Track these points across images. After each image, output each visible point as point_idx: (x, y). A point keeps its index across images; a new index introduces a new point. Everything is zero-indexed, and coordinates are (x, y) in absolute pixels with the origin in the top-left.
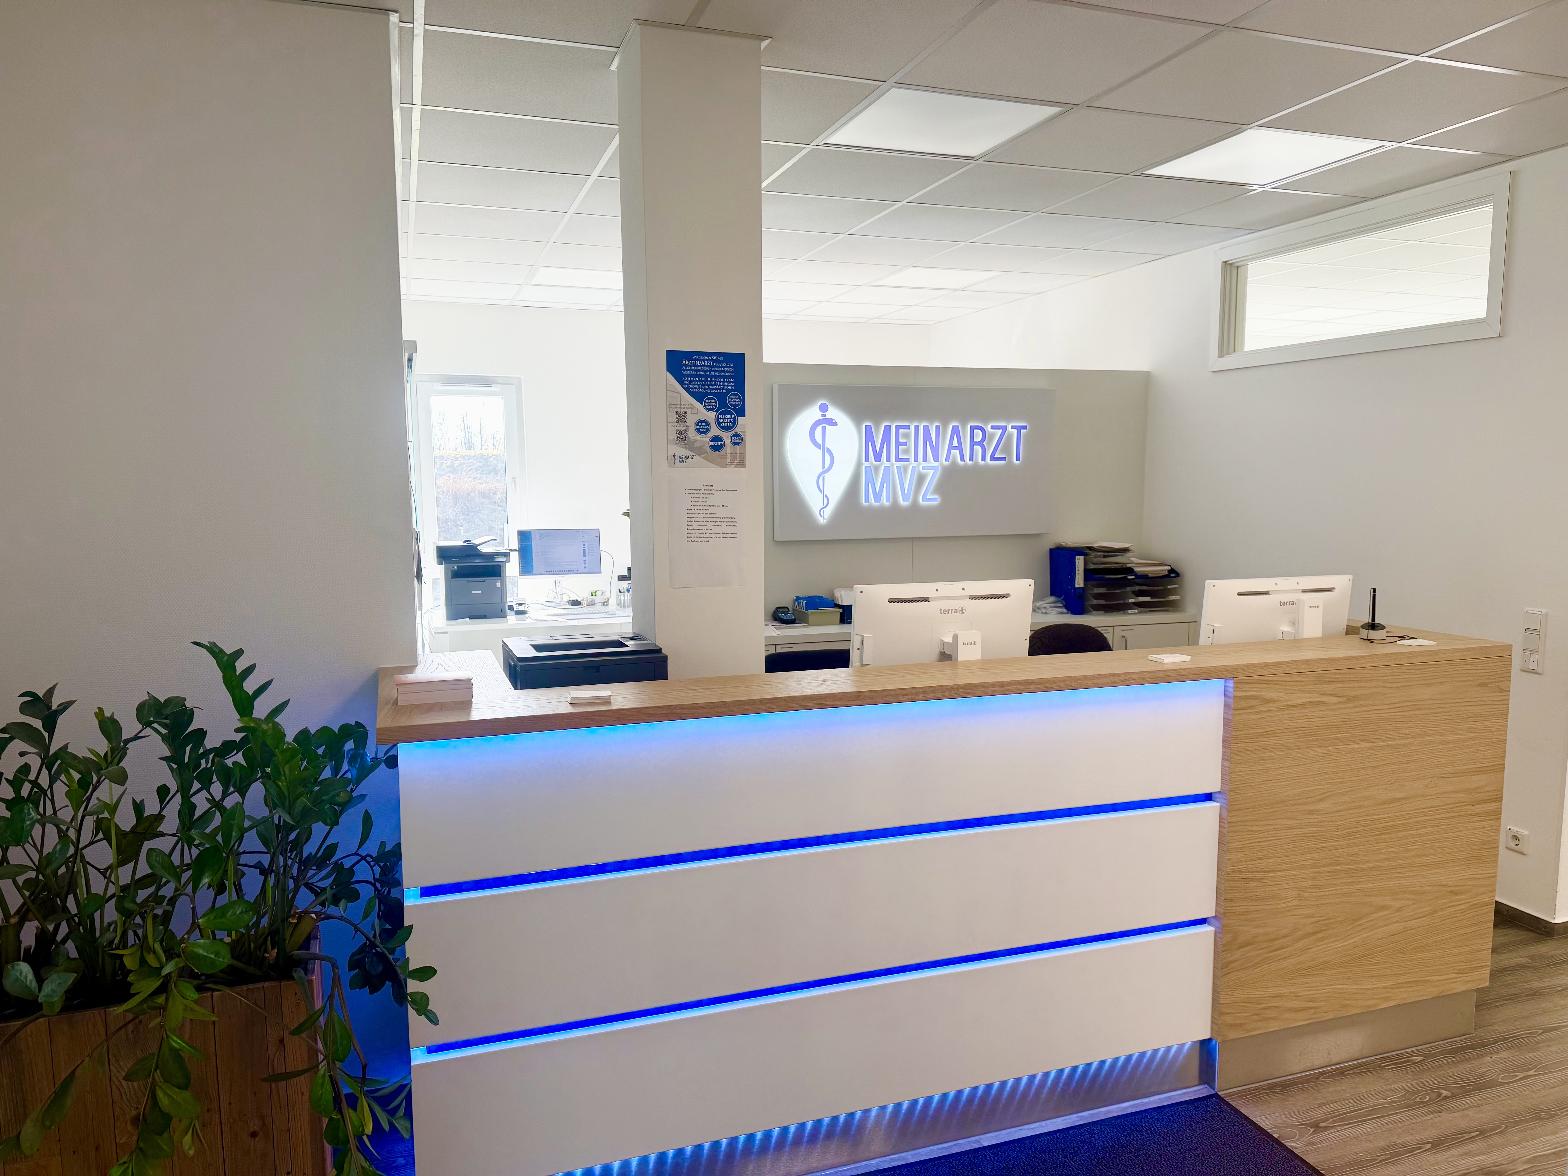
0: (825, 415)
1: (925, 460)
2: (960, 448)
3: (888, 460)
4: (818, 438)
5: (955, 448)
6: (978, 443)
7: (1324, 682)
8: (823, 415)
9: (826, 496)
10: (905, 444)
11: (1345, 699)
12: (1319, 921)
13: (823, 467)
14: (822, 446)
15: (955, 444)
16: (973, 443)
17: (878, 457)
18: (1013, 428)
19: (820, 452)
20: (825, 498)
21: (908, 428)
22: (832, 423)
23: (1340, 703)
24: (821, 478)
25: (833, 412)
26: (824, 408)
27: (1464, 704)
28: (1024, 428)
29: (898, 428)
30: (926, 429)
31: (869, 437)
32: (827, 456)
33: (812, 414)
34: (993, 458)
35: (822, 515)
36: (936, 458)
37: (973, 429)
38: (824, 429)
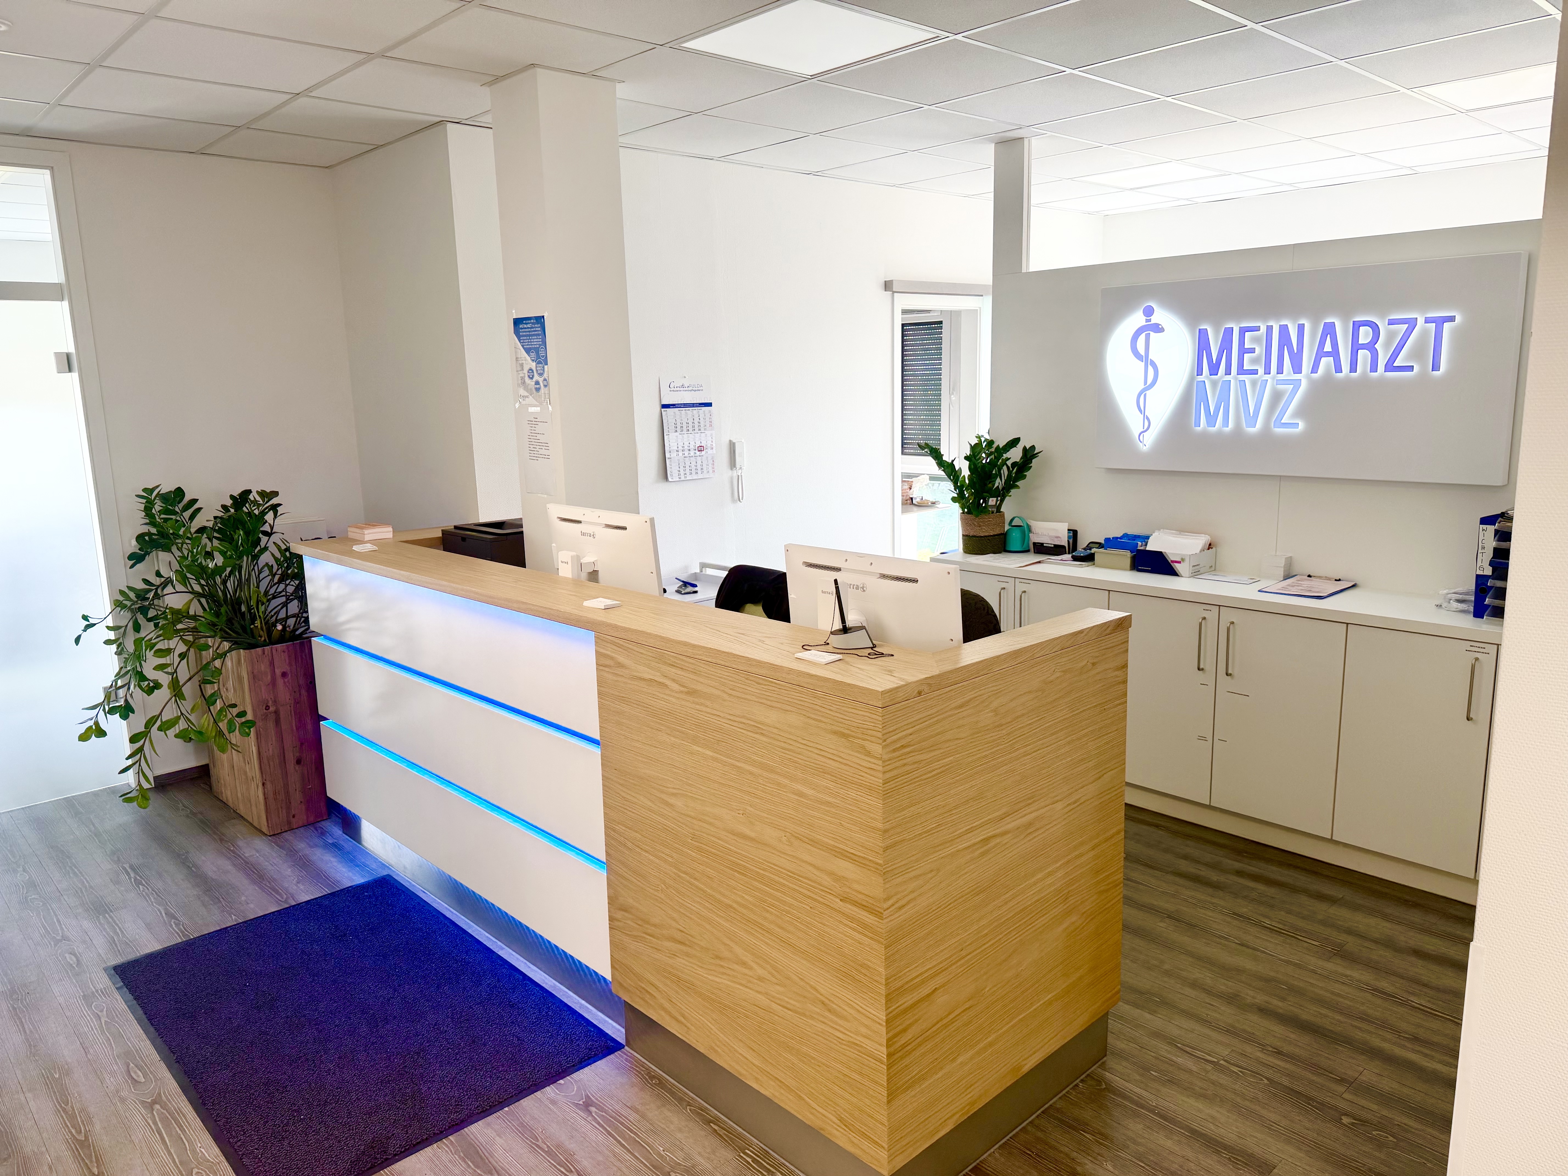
0: (1150, 321)
1: (1280, 371)
2: (1335, 353)
3: (1228, 372)
4: (1141, 348)
5: (1328, 354)
6: (1363, 346)
7: (666, 663)
8: (1147, 321)
9: (1148, 418)
10: (1252, 351)
11: (686, 690)
12: (683, 932)
13: (1145, 383)
14: (1145, 358)
15: (1328, 348)
16: (1356, 347)
17: (1214, 370)
18: (1427, 321)
19: (1142, 365)
20: (1146, 420)
21: (1257, 329)
22: (1158, 328)
23: (682, 692)
24: (1143, 396)
25: (1161, 316)
26: (1149, 312)
27: (818, 752)
28: (1452, 319)
29: (1243, 331)
30: (1284, 330)
31: (1203, 344)
32: (1151, 370)
33: (1137, 319)
34: (1390, 367)
35: (1141, 440)
36: (1297, 369)
37: (1357, 326)
38: (1148, 338)
